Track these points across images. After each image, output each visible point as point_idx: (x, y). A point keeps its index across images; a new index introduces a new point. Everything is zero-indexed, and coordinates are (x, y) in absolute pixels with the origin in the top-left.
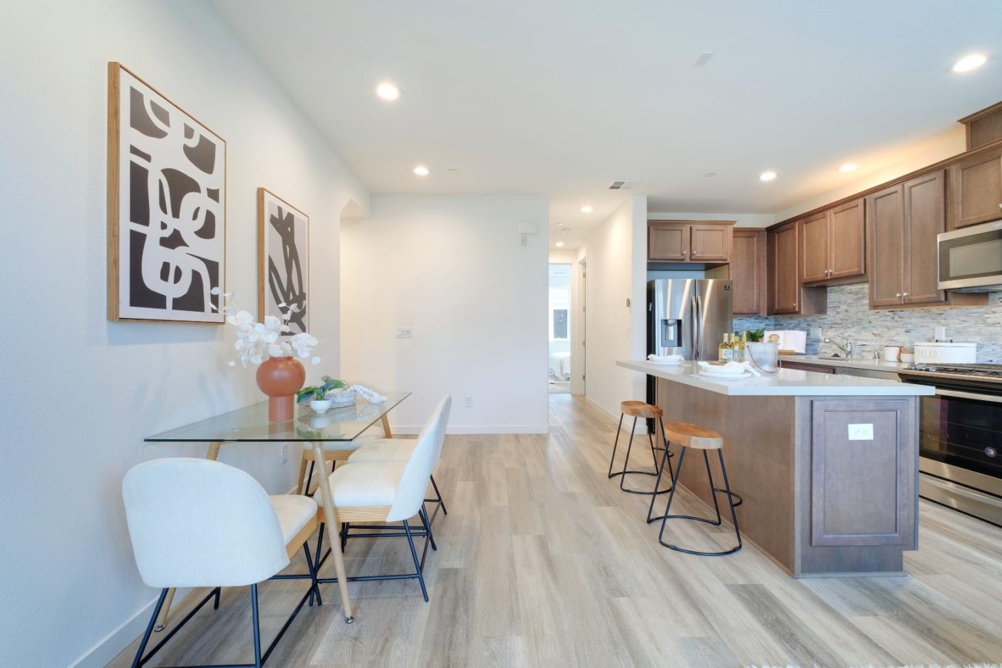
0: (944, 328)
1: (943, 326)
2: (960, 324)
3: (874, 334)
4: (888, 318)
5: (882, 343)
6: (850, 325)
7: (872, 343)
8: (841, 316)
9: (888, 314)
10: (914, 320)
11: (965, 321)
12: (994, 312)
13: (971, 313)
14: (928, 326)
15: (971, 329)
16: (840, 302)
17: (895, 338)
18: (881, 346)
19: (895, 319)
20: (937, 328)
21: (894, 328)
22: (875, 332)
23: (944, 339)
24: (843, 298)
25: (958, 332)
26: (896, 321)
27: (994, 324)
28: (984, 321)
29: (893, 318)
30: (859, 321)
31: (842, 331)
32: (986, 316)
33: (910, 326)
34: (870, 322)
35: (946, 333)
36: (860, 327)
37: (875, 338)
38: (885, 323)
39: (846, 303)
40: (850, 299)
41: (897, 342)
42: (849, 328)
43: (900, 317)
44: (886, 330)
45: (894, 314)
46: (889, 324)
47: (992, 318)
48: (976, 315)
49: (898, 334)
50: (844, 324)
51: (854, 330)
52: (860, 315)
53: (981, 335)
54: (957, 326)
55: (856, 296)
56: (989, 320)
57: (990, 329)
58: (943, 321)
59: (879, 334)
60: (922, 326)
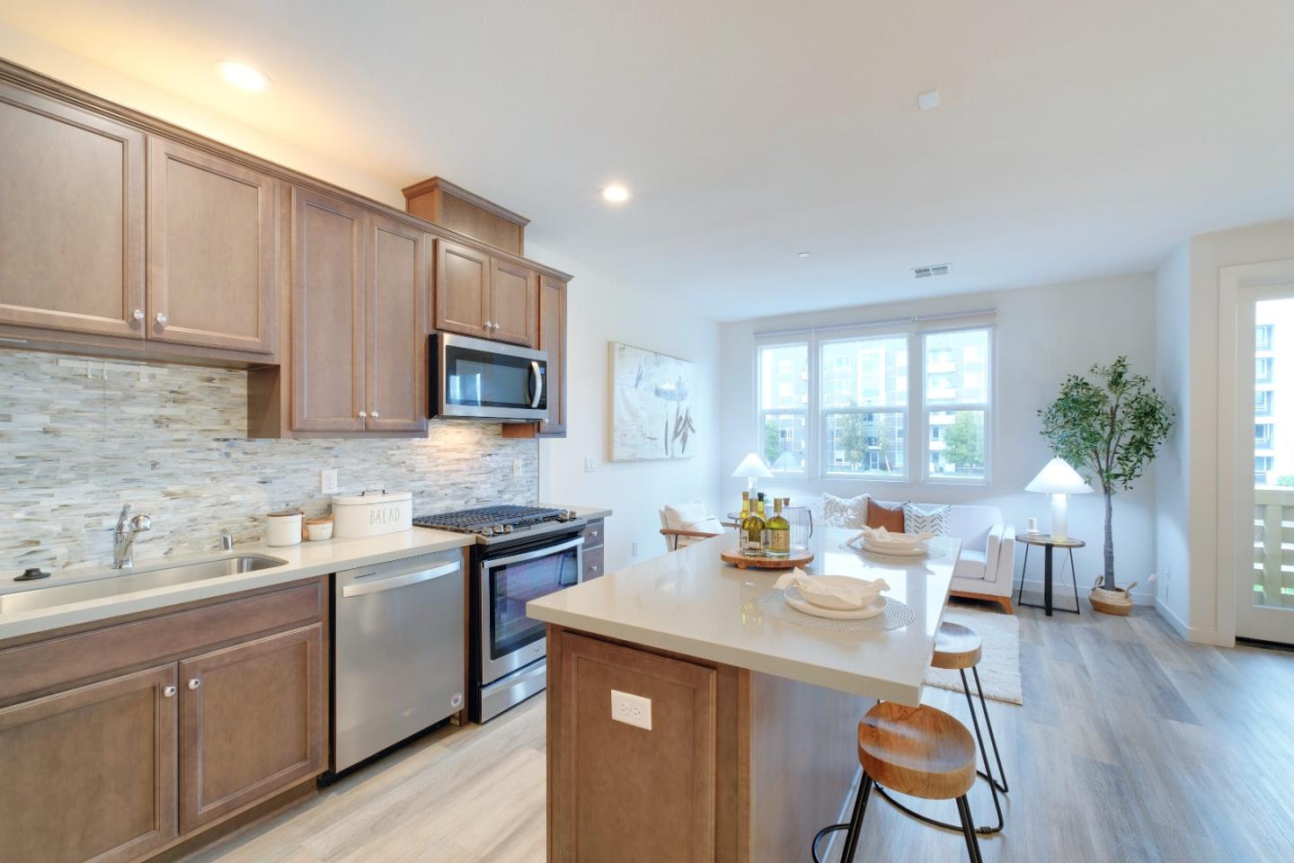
0: (336, 470)
1: (334, 468)
2: (357, 464)
3: (168, 494)
4: (215, 455)
5: (194, 514)
6: (65, 476)
7: (163, 517)
8: (21, 447)
9: (214, 445)
10: (278, 459)
11: (364, 461)
12: (399, 448)
13: (374, 448)
14: (307, 469)
15: (374, 472)
16: (13, 403)
17: (233, 498)
18: (191, 520)
19: (233, 456)
20: (325, 473)
21: (230, 475)
22: (170, 489)
23: (336, 492)
24: (36, 392)
25: (356, 477)
26: (237, 461)
27: (399, 464)
28: (388, 459)
29: (227, 455)
30: (107, 465)
31: (25, 494)
32: (390, 452)
33: (269, 472)
34: (154, 465)
35: (338, 480)
36: (119, 478)
37: (169, 503)
38: (206, 467)
39: (43, 408)
40: (68, 398)
41: (238, 506)
42: (63, 483)
43: (245, 453)
44: (208, 481)
45: (231, 446)
46: (216, 468)
47: (397, 455)
48: (379, 450)
49: (241, 489)
50: (36, 472)
51: (91, 487)
52: (112, 446)
53: (385, 480)
54: (355, 468)
55: (98, 393)
56: (394, 459)
57: (396, 470)
58: (333, 460)
59: (186, 492)
60: (296, 471)
